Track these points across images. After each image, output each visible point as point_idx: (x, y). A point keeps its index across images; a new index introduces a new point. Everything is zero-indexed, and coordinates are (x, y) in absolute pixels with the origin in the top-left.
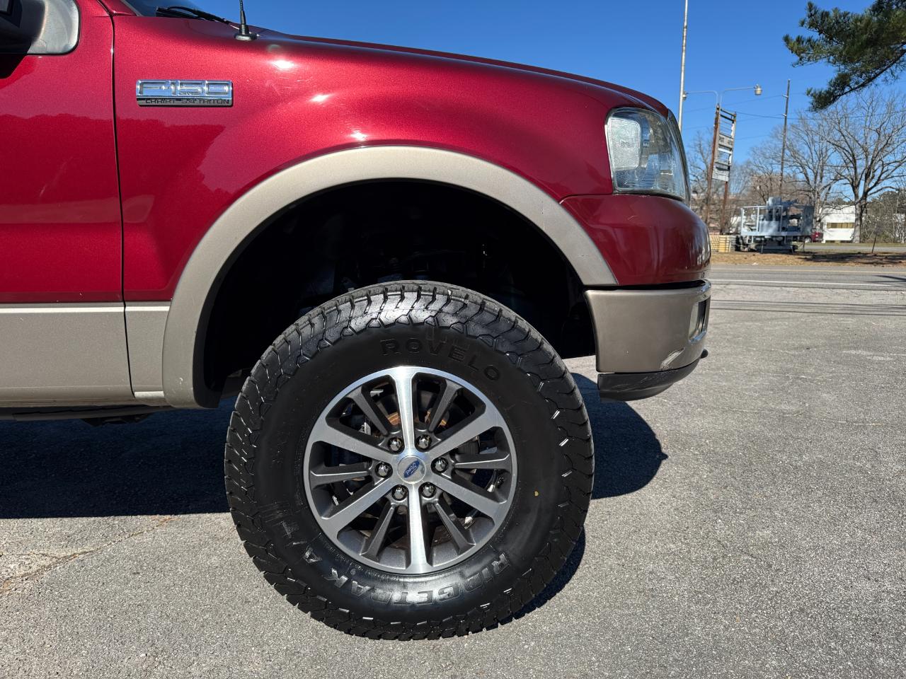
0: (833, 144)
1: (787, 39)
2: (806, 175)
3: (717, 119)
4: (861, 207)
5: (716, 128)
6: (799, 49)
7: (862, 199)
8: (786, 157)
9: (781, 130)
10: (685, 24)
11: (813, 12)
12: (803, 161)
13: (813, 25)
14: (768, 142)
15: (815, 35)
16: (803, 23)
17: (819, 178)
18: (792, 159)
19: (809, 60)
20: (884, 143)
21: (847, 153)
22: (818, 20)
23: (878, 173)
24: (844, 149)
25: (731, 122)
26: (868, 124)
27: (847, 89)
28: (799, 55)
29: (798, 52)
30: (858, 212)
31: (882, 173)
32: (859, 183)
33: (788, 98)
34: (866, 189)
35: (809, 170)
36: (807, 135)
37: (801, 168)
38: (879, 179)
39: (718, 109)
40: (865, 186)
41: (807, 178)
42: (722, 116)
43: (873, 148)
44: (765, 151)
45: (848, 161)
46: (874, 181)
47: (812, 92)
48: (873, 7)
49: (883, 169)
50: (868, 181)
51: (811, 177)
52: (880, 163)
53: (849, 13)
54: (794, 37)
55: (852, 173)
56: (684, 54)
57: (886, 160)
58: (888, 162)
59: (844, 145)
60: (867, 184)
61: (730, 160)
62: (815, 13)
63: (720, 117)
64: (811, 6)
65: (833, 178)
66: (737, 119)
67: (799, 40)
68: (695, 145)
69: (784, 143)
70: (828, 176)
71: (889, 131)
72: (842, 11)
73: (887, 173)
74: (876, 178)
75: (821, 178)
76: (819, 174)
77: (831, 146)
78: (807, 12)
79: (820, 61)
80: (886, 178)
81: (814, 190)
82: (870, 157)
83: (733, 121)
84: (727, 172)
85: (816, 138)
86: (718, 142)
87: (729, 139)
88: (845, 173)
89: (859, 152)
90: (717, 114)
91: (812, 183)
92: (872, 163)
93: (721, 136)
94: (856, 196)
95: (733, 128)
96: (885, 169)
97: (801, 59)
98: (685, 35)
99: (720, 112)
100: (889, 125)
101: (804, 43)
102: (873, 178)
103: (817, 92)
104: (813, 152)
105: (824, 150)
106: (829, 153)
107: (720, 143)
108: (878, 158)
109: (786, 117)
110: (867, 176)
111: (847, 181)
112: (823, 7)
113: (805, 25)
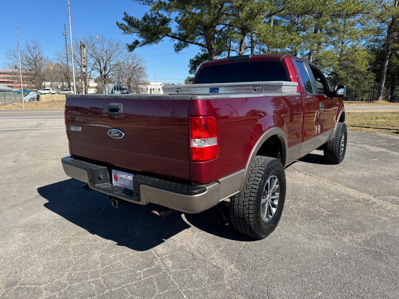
0: (91, 55)
1: (117, 23)
4: (104, 81)
7: (104, 78)
10: (69, 4)
13: (126, 20)
15: (127, 24)
22: (128, 19)
23: (108, 68)
26: (102, 49)
27: (137, 46)
29: (123, 29)
31: (110, 69)
32: (102, 72)
34: (105, 74)
38: (109, 71)
43: (105, 58)
45: (97, 62)
48: (143, 18)
50: (105, 71)
52: (109, 64)
54: (120, 23)
55: (99, 67)
57: (111, 63)
62: (127, 16)
64: (125, 14)
65: (91, 69)
80: (111, 71)
82: (105, 62)
92: (106, 64)
96: (111, 68)
97: (124, 32)
98: (69, 9)
100: (110, 50)
101: (123, 26)
102: (107, 70)
103: (129, 45)
107: (83, 56)
108: (108, 62)
109: (66, 40)
110: (105, 69)
111: (98, 71)
112: (130, 15)
113: (124, 20)
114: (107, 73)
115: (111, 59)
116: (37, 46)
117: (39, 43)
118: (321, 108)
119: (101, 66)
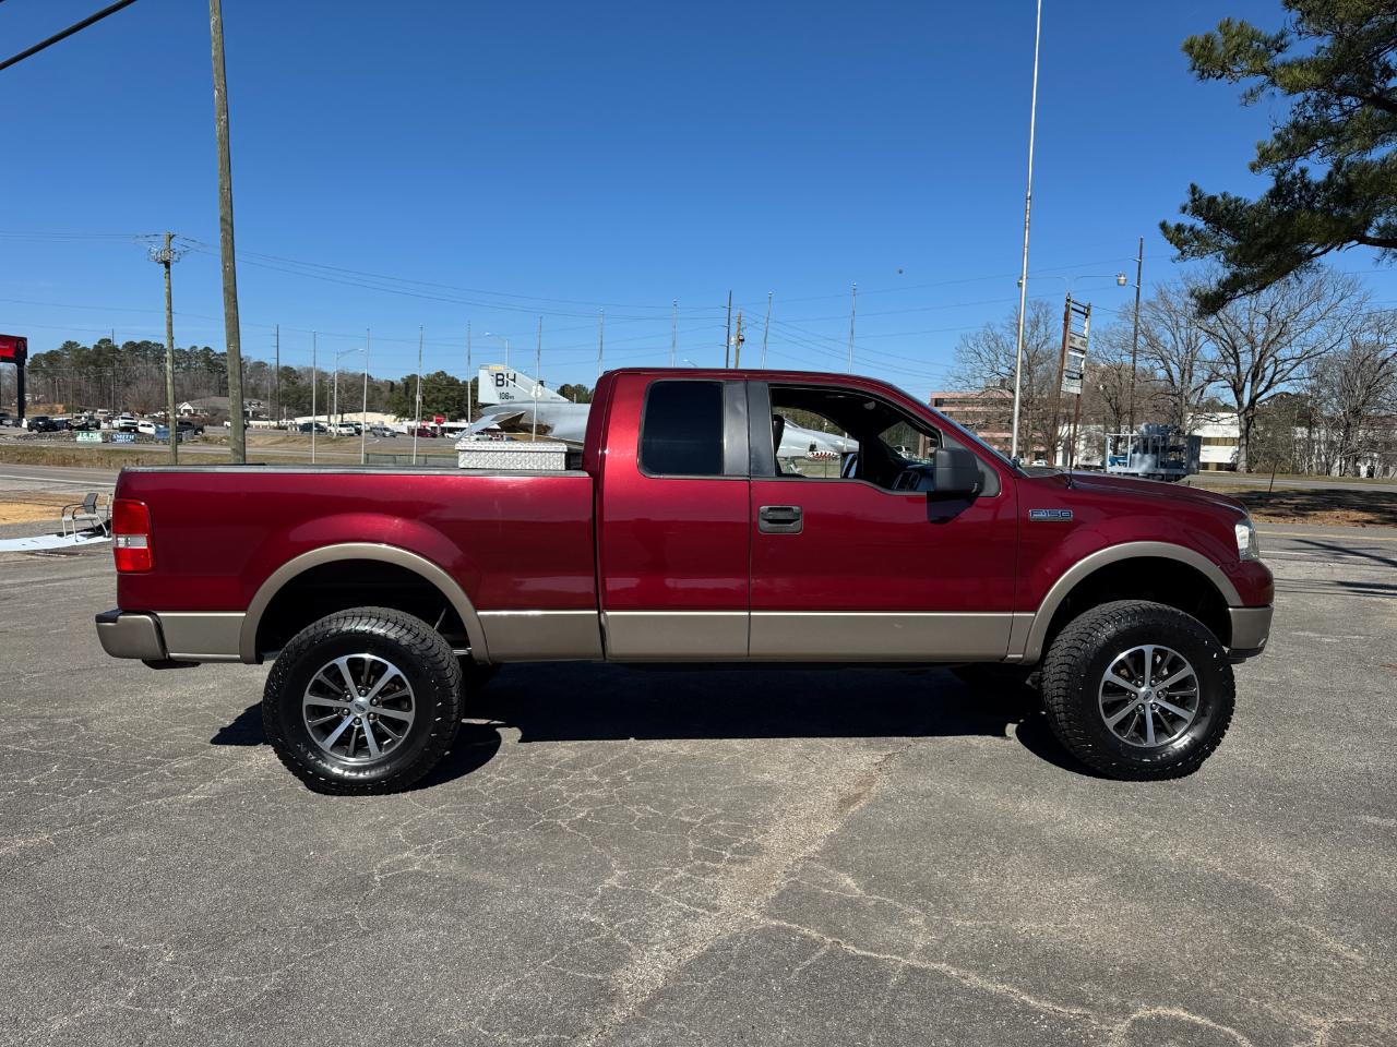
0: (1207, 331)
1: (1163, 226)
2: (1169, 371)
3: (1067, 314)
4: (1247, 419)
5: (1066, 326)
6: (1180, 240)
7: (1249, 407)
8: (1140, 346)
9: (1132, 308)
10: (1029, 194)
11: (1197, 196)
12: (1165, 352)
13: (1196, 212)
15: (1200, 224)
16: (1184, 209)
17: (1187, 377)
18: (1149, 349)
19: (1193, 255)
20: (1276, 332)
21: (1225, 344)
22: (1203, 205)
23: (1269, 373)
24: (1221, 338)
25: (1084, 316)
26: (1253, 306)
27: (1240, 292)
28: (1180, 249)
29: (1179, 244)
30: (1243, 427)
31: (1275, 374)
32: (1244, 386)
33: (1140, 263)
34: (1254, 395)
35: (1172, 366)
36: (1170, 316)
37: (1161, 362)
38: (1271, 382)
39: (1068, 300)
40: (1252, 391)
41: (1171, 376)
42: (1073, 309)
43: (1262, 337)
44: (1110, 336)
45: (1226, 354)
46: (1265, 384)
47: (1197, 293)
48: (1269, 193)
49: (1276, 368)
50: (1255, 384)
51: (1176, 374)
52: (1272, 359)
53: (1240, 199)
54: (1172, 224)
55: (1233, 371)
57: (1280, 355)
58: (1282, 358)
59: (1221, 332)
60: (1254, 388)
61: (1082, 365)
62: (1200, 198)
63: (1071, 311)
64: (1194, 189)
65: (1206, 377)
66: (1091, 312)
67: (1179, 228)
69: (1136, 325)
70: (1200, 375)
71: (1282, 316)
72: (1233, 197)
73: (1282, 373)
74: (1267, 379)
75: (1190, 378)
76: (1188, 372)
77: (1202, 333)
78: (1190, 196)
79: (1207, 256)
80: (1280, 380)
81: (1181, 393)
82: (1258, 350)
83: (1087, 316)
84: (1080, 381)
85: (1182, 322)
86: (1069, 343)
87: (1081, 339)
88: (1223, 370)
89: (1241, 341)
90: (1067, 306)
91: (1177, 383)
92: (1260, 359)
93: (1073, 335)
94: (1240, 404)
95: (1086, 325)
96: (1278, 369)
97: (1183, 254)
98: (1028, 207)
99: (1072, 305)
100: (1283, 307)
101: (1186, 233)
102: (1262, 379)
103: (1203, 293)
104: (1178, 340)
105: (1193, 339)
106: (1200, 343)
107: (1071, 344)
108: (1269, 353)
109: (1138, 289)
110: (1254, 376)
111: (1227, 384)
112: (1209, 190)
113: (1187, 211)
114: (1261, 389)
115: (1284, 339)
116: (1042, 320)
117: (1050, 308)
118: (771, 521)
119: (1242, 368)
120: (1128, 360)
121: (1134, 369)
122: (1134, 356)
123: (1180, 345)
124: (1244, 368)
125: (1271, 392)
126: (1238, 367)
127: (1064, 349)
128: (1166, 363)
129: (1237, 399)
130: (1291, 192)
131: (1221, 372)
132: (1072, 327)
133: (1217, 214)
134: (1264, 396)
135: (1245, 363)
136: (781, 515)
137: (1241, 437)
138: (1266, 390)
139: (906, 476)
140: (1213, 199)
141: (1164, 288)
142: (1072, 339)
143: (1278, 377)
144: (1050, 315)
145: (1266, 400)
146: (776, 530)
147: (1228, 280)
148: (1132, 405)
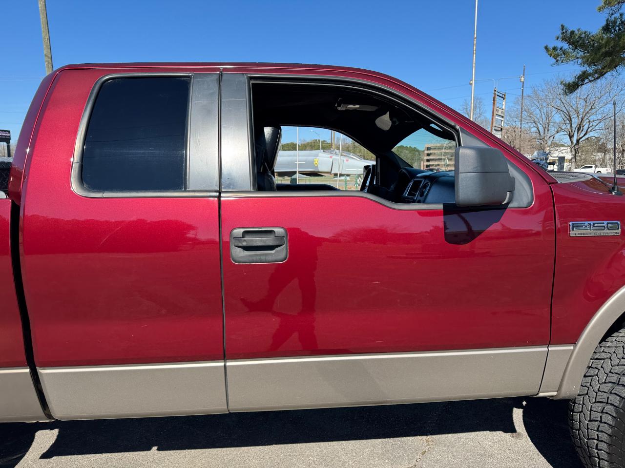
0: (556, 108)
1: (546, 48)
2: (538, 128)
3: (494, 98)
4: (575, 150)
5: (494, 104)
7: (576, 144)
8: (524, 116)
9: (520, 99)
10: (475, 36)
11: (564, 31)
12: (536, 119)
13: (564, 39)
14: (512, 107)
15: (566, 46)
16: (558, 38)
17: (546, 130)
18: (528, 118)
19: (562, 62)
20: (590, 107)
21: (565, 114)
22: (567, 36)
23: (586, 127)
24: (563, 111)
25: (503, 99)
26: (578, 96)
27: (586, 81)
28: (556, 59)
29: (556, 57)
30: (573, 153)
31: (589, 128)
32: (574, 134)
34: (578, 138)
35: (539, 126)
36: (538, 102)
37: (534, 124)
38: (587, 132)
40: (577, 136)
41: (539, 131)
42: (498, 95)
43: (582, 110)
44: (510, 113)
45: (565, 119)
46: (584, 133)
47: (564, 83)
48: (603, 28)
49: (589, 125)
50: (579, 133)
51: (541, 129)
52: (587, 121)
53: (587, 32)
54: (551, 47)
55: (569, 127)
56: (474, 55)
57: (592, 118)
58: (592, 120)
59: (563, 109)
60: (579, 135)
61: (502, 124)
62: (566, 31)
63: (496, 96)
64: (563, 27)
65: (556, 131)
66: (506, 97)
67: (555, 49)
68: (464, 109)
69: (522, 107)
70: (552, 130)
71: (592, 100)
72: (583, 30)
73: (593, 127)
74: (585, 130)
75: (548, 131)
76: (546, 128)
77: (554, 109)
78: (561, 31)
79: (570, 63)
80: (591, 131)
81: (544, 138)
82: (580, 117)
84: (501, 132)
85: (544, 104)
86: (495, 113)
87: (502, 110)
89: (573, 113)
90: (495, 94)
91: (542, 134)
92: (581, 121)
93: (498, 109)
94: (572, 143)
95: (504, 103)
96: (591, 125)
97: (557, 61)
99: (497, 93)
100: (593, 95)
101: (558, 51)
102: (582, 130)
103: (567, 83)
104: (542, 113)
105: (550, 112)
106: (553, 114)
107: (497, 113)
108: (586, 118)
110: (579, 129)
111: (566, 133)
112: (571, 27)
113: (559, 39)
114: (582, 135)
115: (593, 111)
116: (478, 106)
117: (481, 100)
118: (246, 248)
119: (573, 125)
120: (518, 124)
121: (521, 128)
122: (521, 121)
123: (543, 116)
124: (574, 126)
125: (586, 137)
126: (571, 125)
127: (493, 116)
128: (536, 124)
129: (571, 140)
130: (613, 27)
131: (563, 128)
132: (497, 104)
133: (575, 40)
134: (583, 139)
135: (575, 123)
136: (258, 241)
137: (572, 158)
138: (584, 135)
139: (416, 185)
140: (572, 32)
141: (536, 88)
142: (497, 111)
143: (590, 129)
144: (482, 104)
145: (584, 140)
146: (255, 258)
147: (580, 75)
148: (520, 145)
